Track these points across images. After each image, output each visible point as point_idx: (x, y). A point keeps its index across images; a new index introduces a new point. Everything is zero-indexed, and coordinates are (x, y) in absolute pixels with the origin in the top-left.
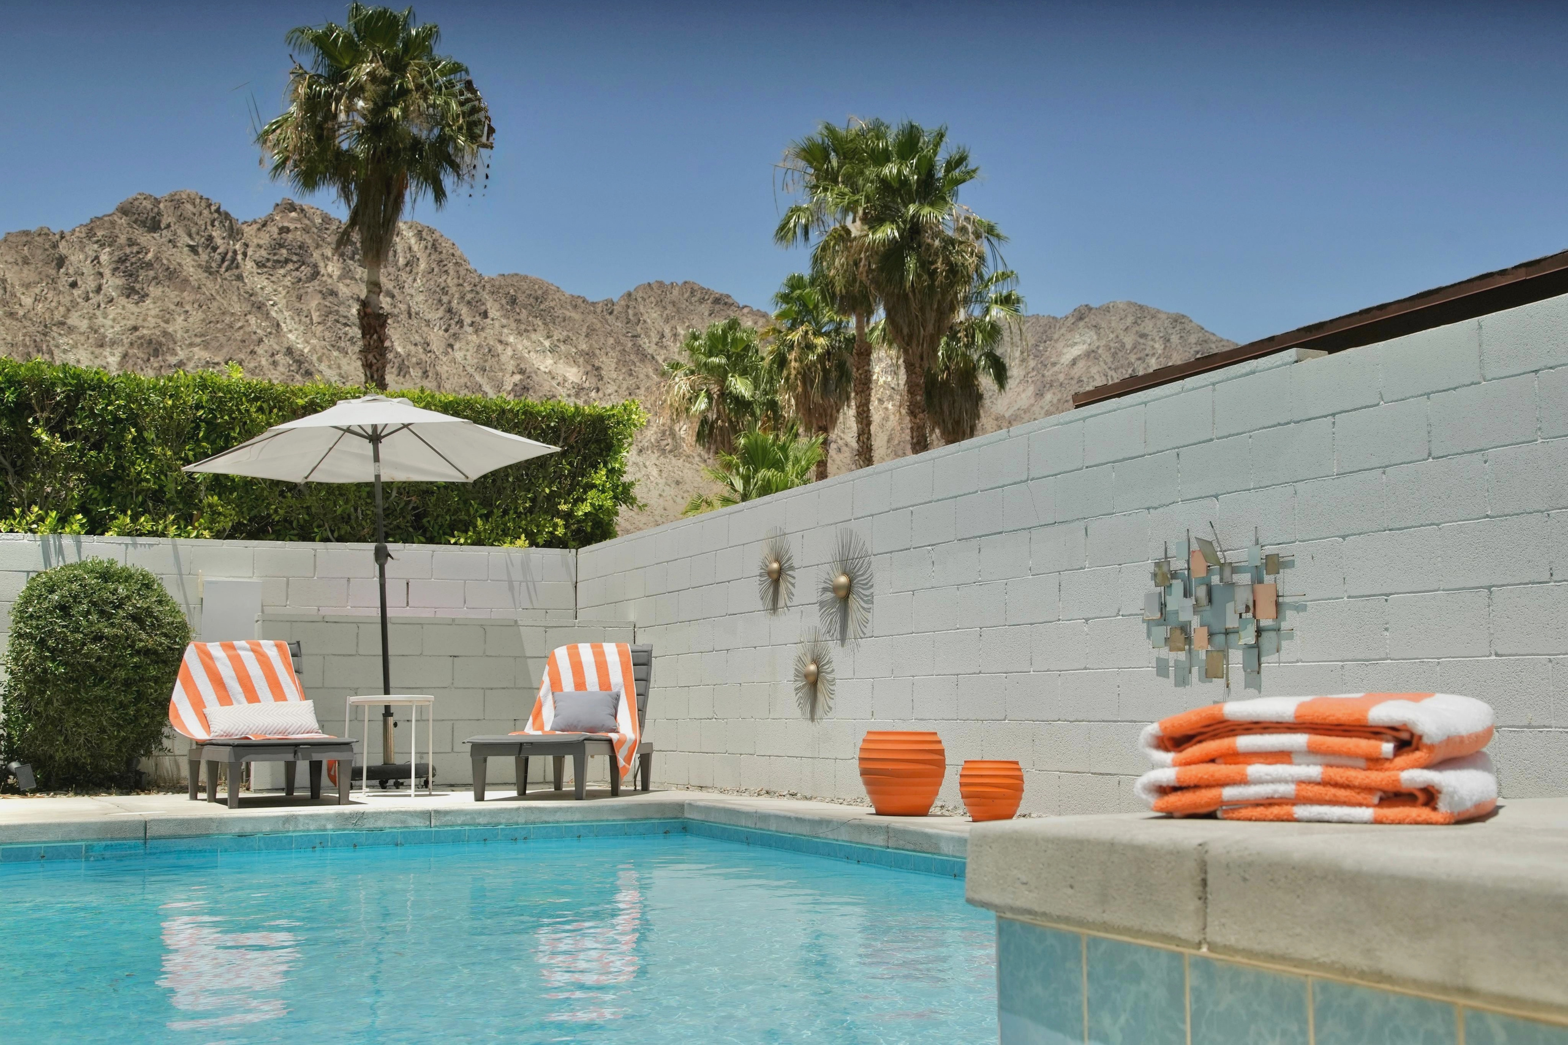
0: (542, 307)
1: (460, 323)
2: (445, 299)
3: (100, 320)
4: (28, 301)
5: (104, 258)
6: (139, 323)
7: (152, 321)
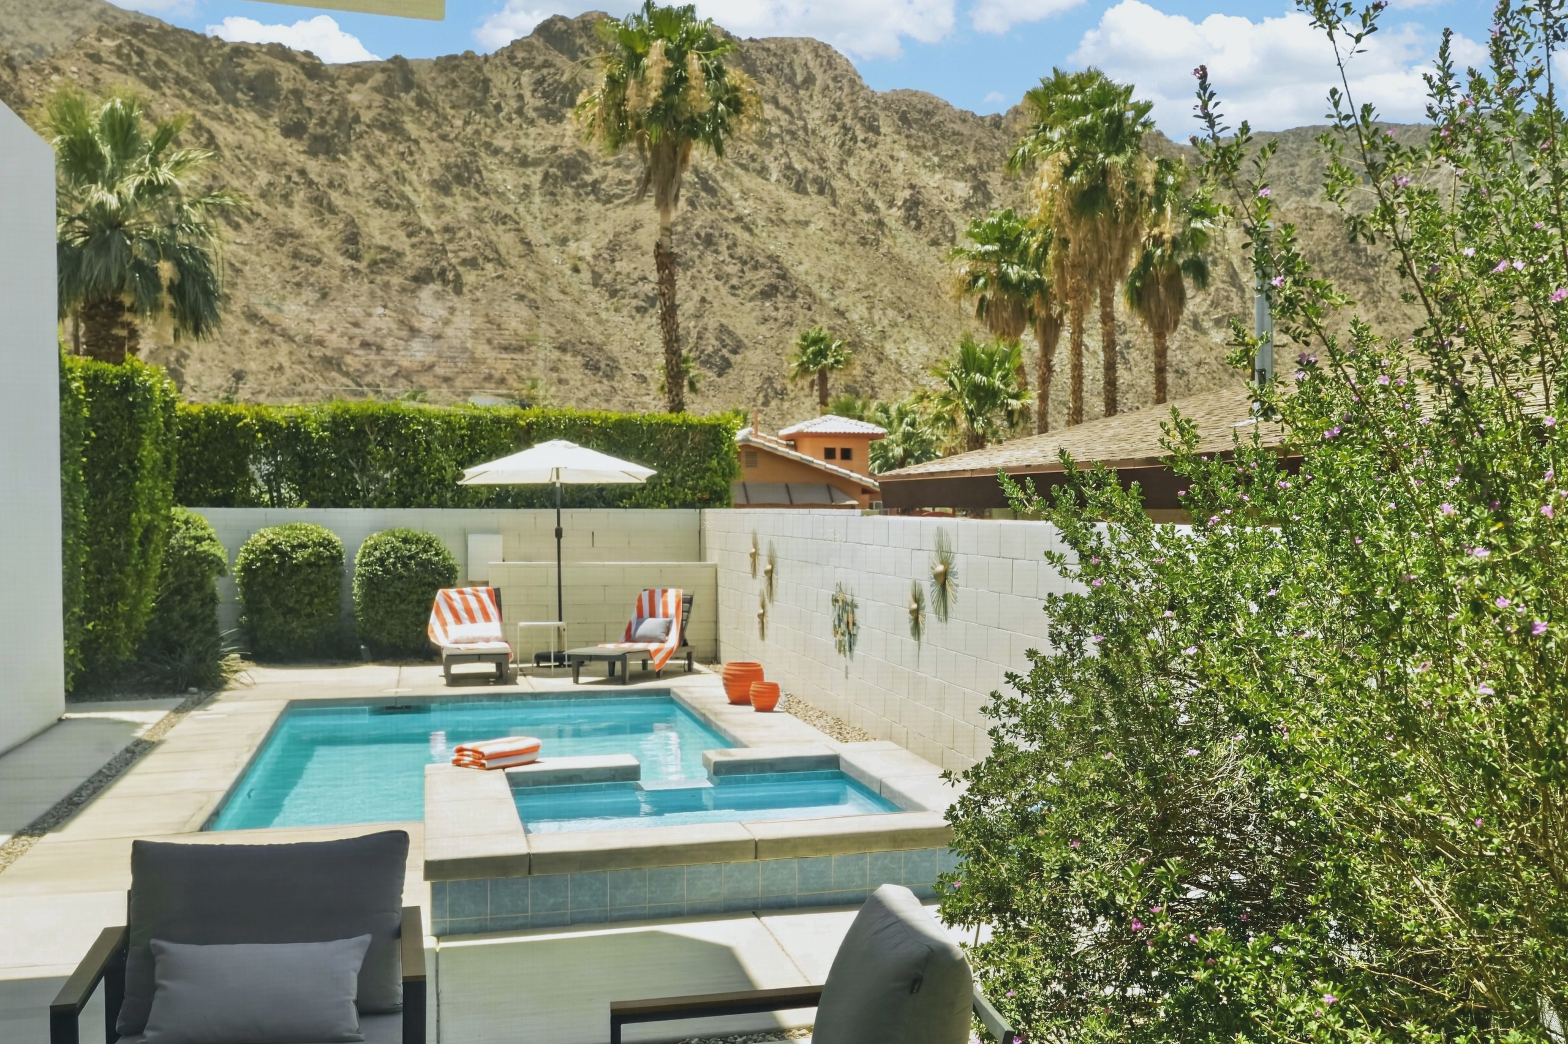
0: (933, 121)
1: (854, 139)
2: (840, 115)
3: (522, 141)
4: (458, 123)
5: (525, 80)
6: (558, 143)
7: (568, 141)
